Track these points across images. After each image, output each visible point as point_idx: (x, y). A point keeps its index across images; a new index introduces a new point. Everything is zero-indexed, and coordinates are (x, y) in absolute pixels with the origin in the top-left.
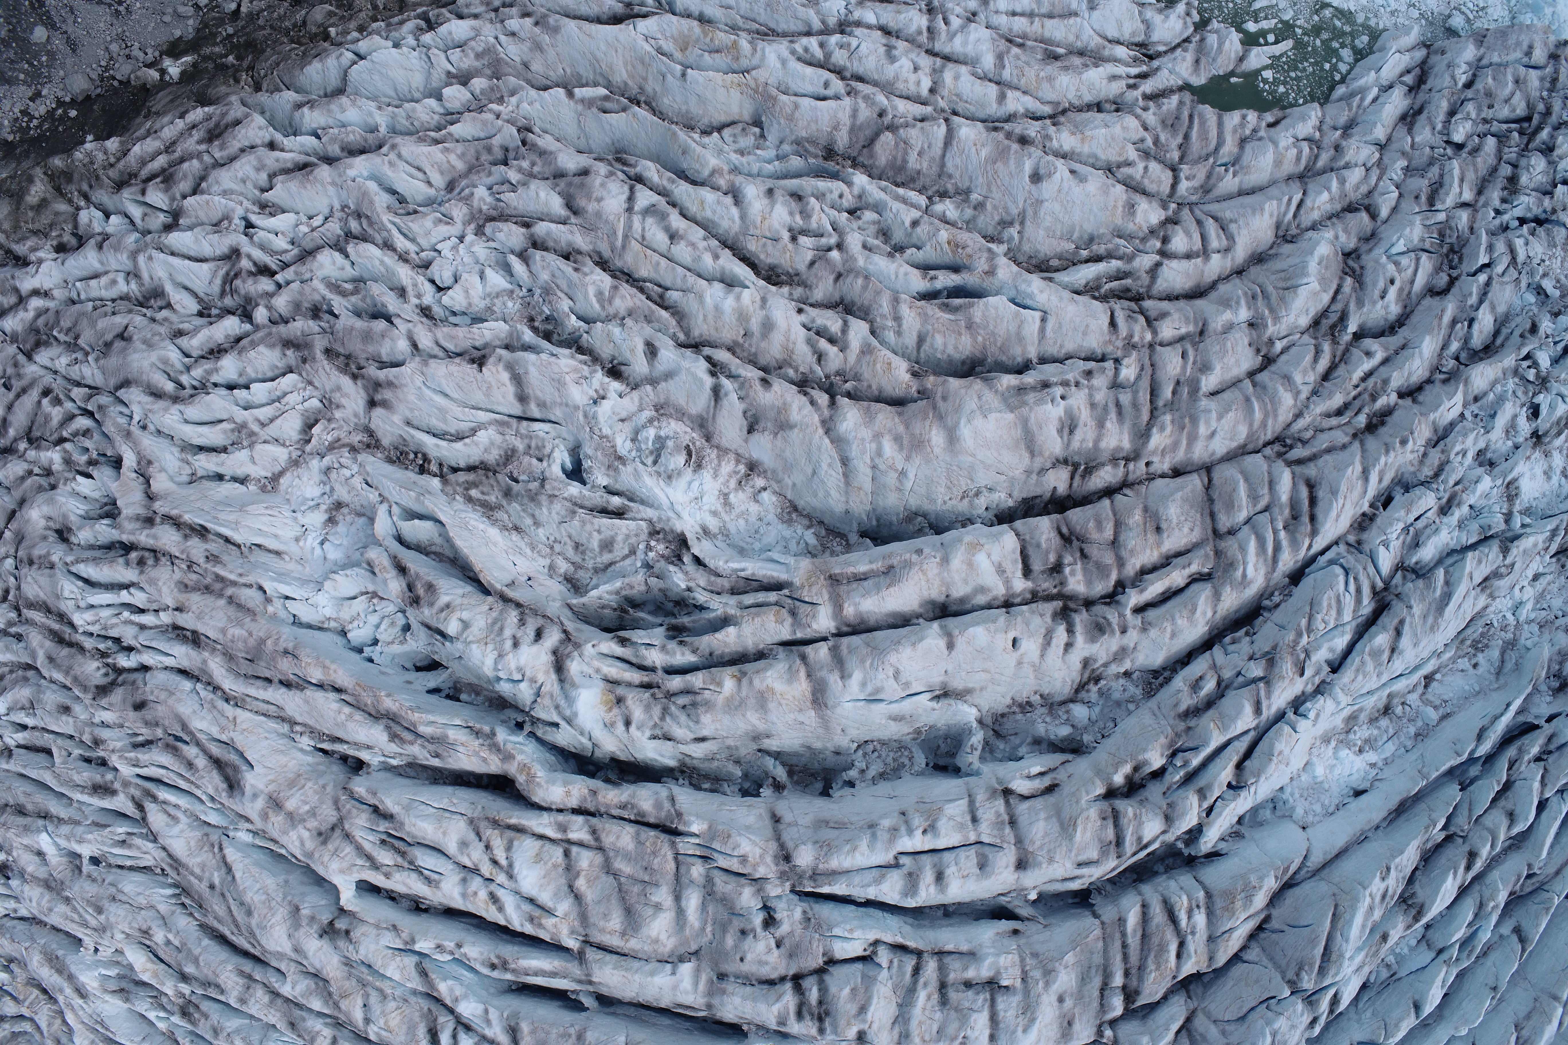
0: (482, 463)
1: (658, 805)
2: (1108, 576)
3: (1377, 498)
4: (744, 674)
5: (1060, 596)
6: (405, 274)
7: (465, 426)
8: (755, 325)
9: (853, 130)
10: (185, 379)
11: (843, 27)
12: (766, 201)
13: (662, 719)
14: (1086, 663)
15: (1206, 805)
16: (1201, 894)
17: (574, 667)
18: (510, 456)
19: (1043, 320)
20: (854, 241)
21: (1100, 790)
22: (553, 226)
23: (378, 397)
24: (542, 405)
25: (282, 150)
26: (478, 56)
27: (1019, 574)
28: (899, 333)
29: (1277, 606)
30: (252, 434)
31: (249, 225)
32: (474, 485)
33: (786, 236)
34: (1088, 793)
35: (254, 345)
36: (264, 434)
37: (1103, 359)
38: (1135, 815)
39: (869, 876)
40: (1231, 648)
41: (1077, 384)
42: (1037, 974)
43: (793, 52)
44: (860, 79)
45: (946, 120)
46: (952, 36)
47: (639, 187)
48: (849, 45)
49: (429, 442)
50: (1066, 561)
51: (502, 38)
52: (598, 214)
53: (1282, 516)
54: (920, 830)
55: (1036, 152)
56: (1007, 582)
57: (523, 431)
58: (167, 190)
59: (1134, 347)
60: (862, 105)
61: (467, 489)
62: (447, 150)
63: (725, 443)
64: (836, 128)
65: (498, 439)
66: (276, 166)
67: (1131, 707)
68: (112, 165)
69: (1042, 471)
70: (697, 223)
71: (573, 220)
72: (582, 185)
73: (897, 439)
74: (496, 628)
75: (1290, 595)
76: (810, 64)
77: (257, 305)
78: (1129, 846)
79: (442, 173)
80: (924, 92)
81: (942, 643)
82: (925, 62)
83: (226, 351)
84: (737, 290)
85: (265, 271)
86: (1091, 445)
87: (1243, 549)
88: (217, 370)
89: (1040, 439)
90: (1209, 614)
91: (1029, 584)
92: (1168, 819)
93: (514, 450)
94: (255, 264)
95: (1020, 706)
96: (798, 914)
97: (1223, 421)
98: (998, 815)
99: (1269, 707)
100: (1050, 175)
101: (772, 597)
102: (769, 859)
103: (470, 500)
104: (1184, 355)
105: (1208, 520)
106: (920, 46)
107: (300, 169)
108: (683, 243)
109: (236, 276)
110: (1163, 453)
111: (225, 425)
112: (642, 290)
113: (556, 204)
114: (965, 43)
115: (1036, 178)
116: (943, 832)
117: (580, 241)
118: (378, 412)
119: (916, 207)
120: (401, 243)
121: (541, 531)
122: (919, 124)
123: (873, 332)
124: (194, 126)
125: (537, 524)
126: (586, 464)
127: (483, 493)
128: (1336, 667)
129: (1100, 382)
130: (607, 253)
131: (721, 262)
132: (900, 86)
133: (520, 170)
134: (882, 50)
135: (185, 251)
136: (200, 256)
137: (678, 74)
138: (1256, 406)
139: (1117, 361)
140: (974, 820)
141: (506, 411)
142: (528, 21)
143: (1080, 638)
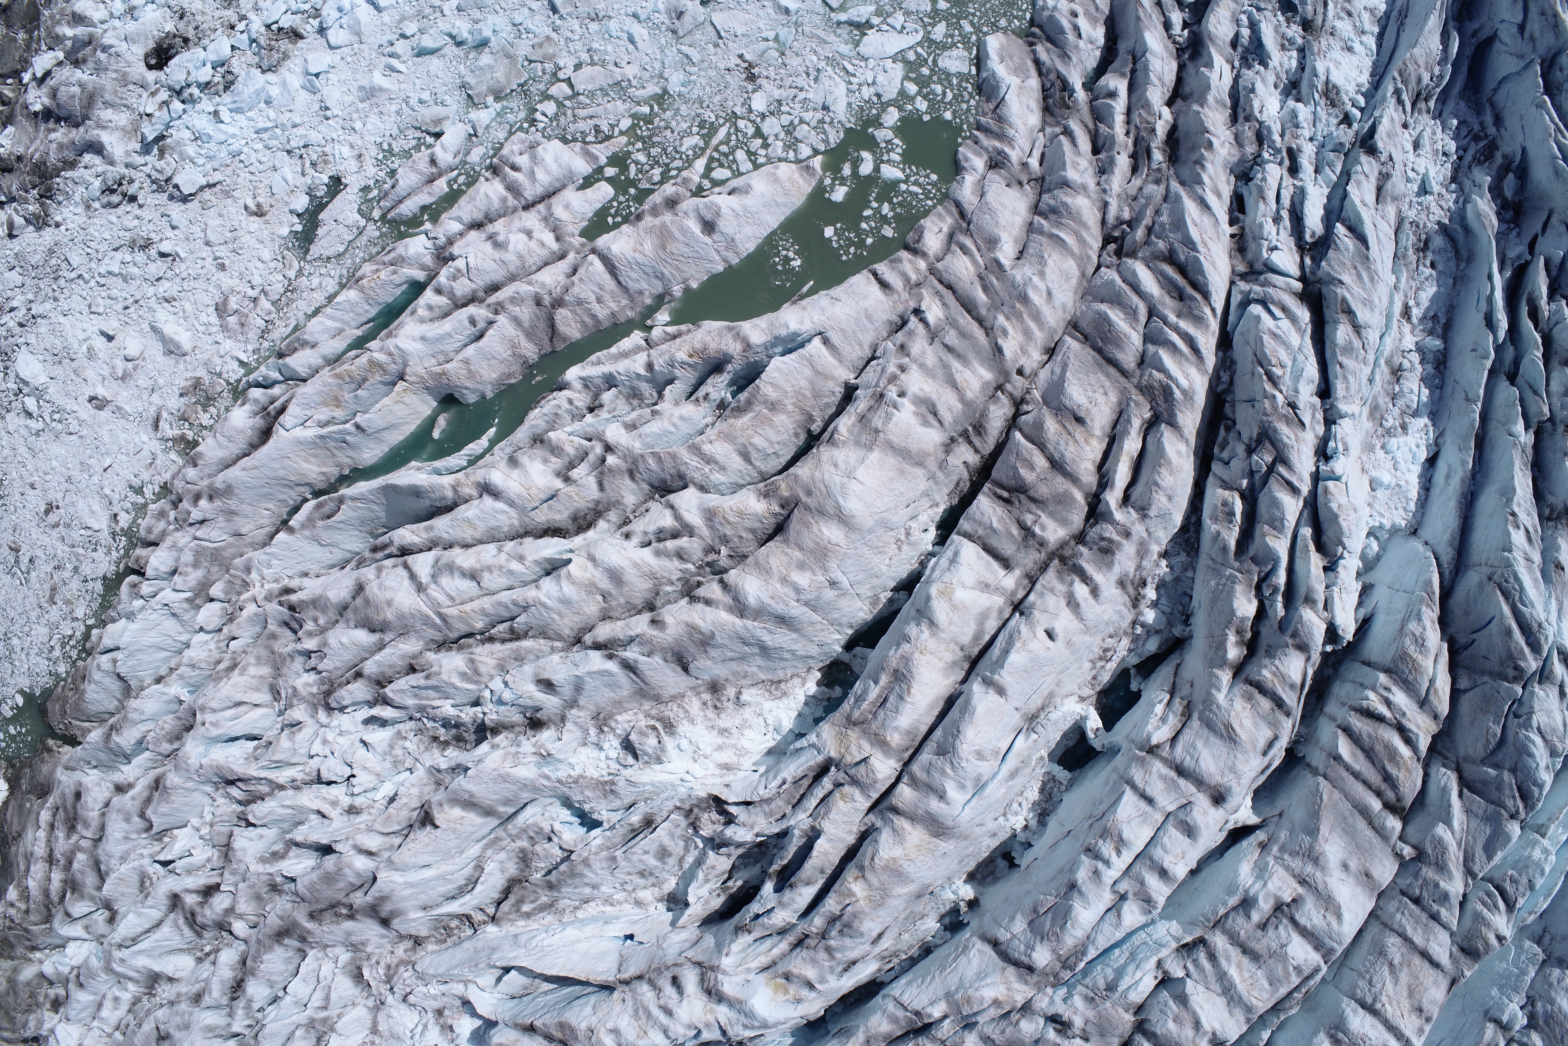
0: (509, 880)
1: (893, 1019)
2: (1073, 499)
3: (1231, 211)
4: (862, 868)
5: (1052, 556)
6: (309, 798)
7: (468, 871)
8: (605, 584)
9: (529, 335)
10: (236, 1028)
11: (443, 256)
12: (515, 473)
13: (832, 957)
14: (1121, 584)
15: (1321, 605)
16: (1382, 678)
17: (728, 986)
18: (525, 859)
19: (826, 341)
20: (615, 433)
21: (1225, 676)
22: (377, 657)
23: (384, 914)
24: (507, 802)
25: (130, 786)
26: (196, 565)
27: (1001, 572)
28: (723, 469)
29: (1231, 382)
30: (325, 1020)
31: (165, 864)
32: (520, 901)
33: (559, 484)
34: (1219, 690)
35: (257, 958)
36: (332, 1012)
37: (904, 322)
38: (1273, 673)
39: (1106, 927)
40: (1225, 455)
41: (903, 369)
42: (1309, 869)
43: (422, 321)
44: (494, 288)
45: (594, 251)
46: (532, 174)
47: (410, 559)
48: (459, 271)
49: (454, 907)
50: (1029, 523)
51: (199, 534)
52: (401, 616)
53: (1169, 308)
54: (1114, 854)
55: (689, 204)
56: (997, 589)
57: (514, 832)
58: (82, 896)
59: (918, 285)
60: (516, 310)
61: (518, 911)
62: (244, 669)
63: (673, 691)
64: (514, 346)
65: (503, 855)
66: (138, 803)
67: (1189, 574)
68: (27, 912)
69: (943, 465)
70: (481, 542)
71: (388, 637)
72: (367, 602)
73: (802, 566)
74: (640, 1012)
75: (1233, 363)
76: (446, 315)
77: (230, 924)
78: (1291, 699)
79: (257, 690)
80: (555, 246)
81: (992, 696)
82: (531, 219)
83: (242, 980)
84: (563, 571)
85: (209, 891)
86: (960, 406)
87: (1162, 369)
88: (250, 1001)
89: (914, 447)
90: (1183, 448)
91: (1017, 572)
92: (1303, 648)
93: (522, 850)
94: (197, 892)
95: (1101, 659)
96: (1078, 1001)
97: (1048, 277)
98: (1164, 778)
99: (1301, 479)
100: (718, 214)
101: (827, 783)
102: (1017, 986)
103: (528, 915)
104: (964, 249)
105: (1112, 371)
106: (515, 210)
107: (157, 788)
108: (486, 574)
109: (193, 914)
110: (1024, 351)
111: (298, 1033)
112: (491, 640)
113: (363, 636)
114: (548, 172)
115: (709, 227)
116: (1132, 837)
117: (409, 646)
118: (396, 923)
119: (637, 350)
120: (282, 776)
121: (603, 889)
122: (575, 279)
123: (703, 489)
124: (52, 826)
125: (595, 887)
126: (587, 807)
127: (532, 902)
128: (1325, 392)
129: (919, 345)
130: (438, 636)
131: (530, 558)
132: (532, 261)
133: (310, 634)
134: (488, 246)
135: (140, 929)
136: (154, 922)
137: (353, 429)
138: (1062, 235)
139: (917, 312)
140: (1150, 801)
141: (486, 831)
142: (203, 503)
143: (1098, 577)
